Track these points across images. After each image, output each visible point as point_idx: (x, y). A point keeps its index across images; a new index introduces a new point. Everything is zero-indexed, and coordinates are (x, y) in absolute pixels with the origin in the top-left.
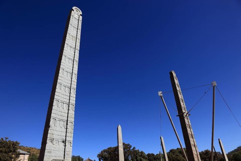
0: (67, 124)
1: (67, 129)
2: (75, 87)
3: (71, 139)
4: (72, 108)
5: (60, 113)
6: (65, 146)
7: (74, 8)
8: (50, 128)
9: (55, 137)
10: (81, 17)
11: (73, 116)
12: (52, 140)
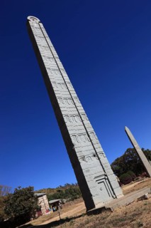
0: (89, 136)
1: (91, 141)
2: (76, 95)
3: (101, 150)
4: (85, 118)
5: (76, 128)
6: (99, 159)
7: (29, 18)
8: (75, 146)
9: (84, 153)
10: (41, 24)
11: (90, 125)
12: (83, 158)
